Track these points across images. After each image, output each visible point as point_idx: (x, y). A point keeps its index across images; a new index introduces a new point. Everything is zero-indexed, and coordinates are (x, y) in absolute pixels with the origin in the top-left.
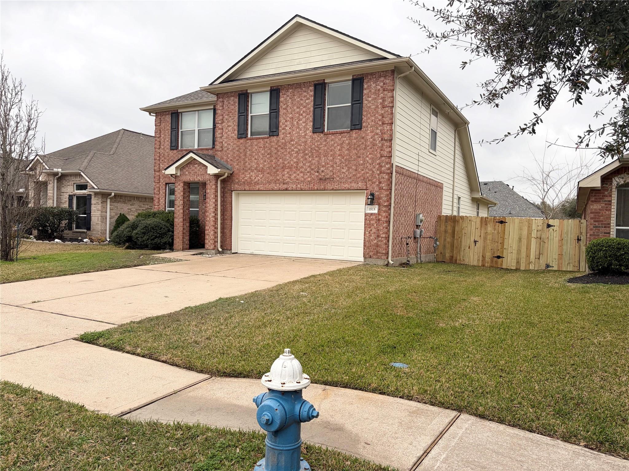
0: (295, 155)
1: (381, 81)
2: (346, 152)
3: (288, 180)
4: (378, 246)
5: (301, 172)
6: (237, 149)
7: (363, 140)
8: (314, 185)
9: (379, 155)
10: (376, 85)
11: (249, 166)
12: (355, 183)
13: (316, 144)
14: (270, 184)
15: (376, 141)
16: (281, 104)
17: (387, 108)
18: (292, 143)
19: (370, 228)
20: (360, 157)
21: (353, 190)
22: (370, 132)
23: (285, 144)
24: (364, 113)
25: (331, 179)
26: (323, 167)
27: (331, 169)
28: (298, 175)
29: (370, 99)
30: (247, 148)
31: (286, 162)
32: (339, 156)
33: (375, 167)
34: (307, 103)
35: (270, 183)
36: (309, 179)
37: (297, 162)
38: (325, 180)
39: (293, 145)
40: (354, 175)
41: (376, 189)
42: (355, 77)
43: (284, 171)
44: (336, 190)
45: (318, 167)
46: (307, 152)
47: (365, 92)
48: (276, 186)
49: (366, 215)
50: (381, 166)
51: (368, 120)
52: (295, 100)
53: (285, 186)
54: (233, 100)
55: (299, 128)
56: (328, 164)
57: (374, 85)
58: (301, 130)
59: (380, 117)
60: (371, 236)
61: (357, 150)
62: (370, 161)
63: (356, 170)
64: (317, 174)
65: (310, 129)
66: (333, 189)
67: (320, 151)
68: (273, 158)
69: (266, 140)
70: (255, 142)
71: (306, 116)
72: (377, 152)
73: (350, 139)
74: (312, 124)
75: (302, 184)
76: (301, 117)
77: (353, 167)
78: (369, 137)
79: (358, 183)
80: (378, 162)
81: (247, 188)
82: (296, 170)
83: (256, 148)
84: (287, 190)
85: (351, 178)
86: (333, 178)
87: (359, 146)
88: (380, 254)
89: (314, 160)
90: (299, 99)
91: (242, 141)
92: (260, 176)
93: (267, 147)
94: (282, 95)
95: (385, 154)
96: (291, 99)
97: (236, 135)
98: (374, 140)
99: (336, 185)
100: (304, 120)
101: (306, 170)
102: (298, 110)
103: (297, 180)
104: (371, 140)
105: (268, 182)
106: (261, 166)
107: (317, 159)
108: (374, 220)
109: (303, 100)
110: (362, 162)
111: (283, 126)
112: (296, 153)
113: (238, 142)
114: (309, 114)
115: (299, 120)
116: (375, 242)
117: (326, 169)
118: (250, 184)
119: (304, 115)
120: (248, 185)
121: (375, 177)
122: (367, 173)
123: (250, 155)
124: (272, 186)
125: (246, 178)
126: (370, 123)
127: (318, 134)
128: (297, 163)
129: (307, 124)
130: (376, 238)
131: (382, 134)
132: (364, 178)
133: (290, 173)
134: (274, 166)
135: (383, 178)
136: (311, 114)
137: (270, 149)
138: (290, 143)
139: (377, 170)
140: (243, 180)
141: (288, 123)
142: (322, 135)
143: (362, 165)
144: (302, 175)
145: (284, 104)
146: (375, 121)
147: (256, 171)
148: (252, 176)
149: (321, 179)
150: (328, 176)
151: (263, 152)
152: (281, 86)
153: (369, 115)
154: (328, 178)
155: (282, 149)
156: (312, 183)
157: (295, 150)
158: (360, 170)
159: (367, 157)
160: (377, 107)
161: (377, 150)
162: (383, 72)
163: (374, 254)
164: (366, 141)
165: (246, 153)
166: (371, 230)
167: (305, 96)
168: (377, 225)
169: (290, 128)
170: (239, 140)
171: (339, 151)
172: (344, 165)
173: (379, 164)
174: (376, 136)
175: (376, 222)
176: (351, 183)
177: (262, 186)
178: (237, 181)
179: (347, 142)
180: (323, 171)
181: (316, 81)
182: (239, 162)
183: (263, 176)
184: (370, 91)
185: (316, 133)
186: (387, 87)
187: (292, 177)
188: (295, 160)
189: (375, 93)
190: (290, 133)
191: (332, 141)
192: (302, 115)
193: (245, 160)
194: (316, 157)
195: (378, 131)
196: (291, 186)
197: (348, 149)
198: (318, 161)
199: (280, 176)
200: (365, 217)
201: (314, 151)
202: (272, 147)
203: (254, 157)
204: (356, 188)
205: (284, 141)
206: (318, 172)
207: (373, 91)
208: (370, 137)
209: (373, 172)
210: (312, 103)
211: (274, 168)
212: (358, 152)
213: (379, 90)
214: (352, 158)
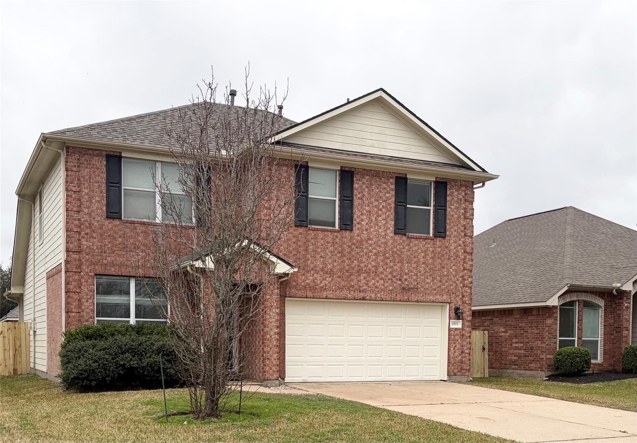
0: (374, 257)
1: (462, 191)
2: (430, 261)
3: (365, 287)
4: (462, 363)
5: (381, 279)
6: (294, 240)
7: (446, 250)
8: (396, 295)
9: (462, 268)
10: (458, 193)
11: (312, 266)
12: (440, 295)
13: (398, 248)
14: (342, 291)
15: (459, 253)
16: (355, 192)
17: (468, 220)
18: (370, 242)
19: (455, 343)
20: (444, 267)
21: (438, 302)
22: (454, 243)
23: (361, 242)
24: (448, 221)
25: (415, 289)
26: (406, 274)
27: (415, 277)
28: (378, 281)
29: (453, 207)
30: (309, 241)
31: (362, 265)
32: (423, 264)
33: (458, 280)
34: (387, 197)
35: (341, 289)
36: (391, 288)
37: (376, 266)
38: (409, 289)
39: (371, 245)
40: (438, 286)
41: (460, 303)
42: (438, 180)
43: (359, 275)
44: (420, 302)
45: (401, 274)
46: (387, 255)
47: (448, 198)
48: (350, 294)
49: (450, 330)
50: (464, 280)
51: (452, 229)
52: (373, 190)
53: (362, 295)
54: (287, 172)
55: (378, 225)
56: (411, 272)
57: (456, 193)
58: (380, 228)
59: (462, 228)
60: (455, 352)
61: (441, 259)
62: (454, 273)
63: (441, 281)
64: (400, 282)
65: (391, 228)
66: (417, 301)
67: (403, 256)
68: (345, 259)
69: (336, 234)
70: (321, 235)
71: (386, 213)
72: (460, 265)
73: (434, 247)
74: (393, 223)
75: (382, 293)
76: (380, 212)
77: (438, 278)
78: (452, 247)
79: (443, 296)
80: (461, 274)
81: (309, 294)
82: (375, 275)
83: (322, 242)
84: (363, 299)
85: (435, 289)
86: (417, 289)
87: (443, 255)
88: (464, 371)
89: (396, 265)
90: (377, 190)
91: (301, 230)
92: (327, 279)
93: (337, 243)
94: (357, 180)
95: (468, 267)
96: (367, 187)
97: (292, 221)
98: (457, 251)
99: (421, 297)
100: (384, 216)
101: (387, 277)
102: (377, 203)
103: (376, 287)
104: (455, 250)
105: (339, 288)
106: (329, 267)
107: (399, 265)
108: (458, 335)
109: (382, 192)
110: (446, 273)
111: (358, 220)
112: (374, 255)
113: (295, 230)
114: (390, 211)
115: (378, 216)
116: (459, 358)
117: (409, 277)
118: (314, 290)
119: (384, 210)
120: (310, 290)
121: (459, 290)
122: (451, 285)
123: (313, 251)
124: (345, 293)
125: (308, 281)
126: (453, 233)
127: (400, 236)
128: (376, 267)
129: (387, 223)
130: (460, 354)
131: (465, 246)
132: (449, 291)
133: (368, 279)
134: (347, 268)
135: (466, 292)
136: (393, 210)
137: (341, 246)
138: (366, 242)
139: (461, 283)
140: (303, 284)
141: (365, 217)
142: (405, 238)
143: (446, 276)
144: (382, 282)
145: (359, 193)
146: (458, 231)
147: (321, 273)
148: (316, 279)
149: (404, 289)
150: (412, 286)
151: (331, 248)
152: (354, 168)
153: (452, 224)
154: (411, 288)
155: (357, 247)
156: (394, 293)
157: (373, 251)
158: (444, 282)
159: (451, 268)
160: (459, 217)
161: (460, 262)
162: (464, 181)
163: (459, 371)
164: (450, 251)
165: (307, 247)
166: (456, 346)
167: (384, 189)
168: (461, 340)
169: (367, 224)
170: (297, 228)
171: (423, 258)
172: (428, 274)
173: (462, 277)
174: (459, 248)
175: (460, 338)
176: (435, 295)
177: (331, 292)
178: (294, 284)
179: (431, 249)
180: (406, 280)
181: (398, 173)
182: (296, 259)
183: (332, 280)
184: (453, 199)
185: (398, 234)
186: (468, 198)
187: (370, 284)
188: (373, 263)
189: (457, 202)
190: (366, 230)
191: (415, 246)
192: (381, 210)
193: (306, 257)
194: (398, 262)
195: (461, 243)
196: (368, 295)
197: (432, 258)
198: (401, 268)
199: (355, 281)
200: (449, 332)
201: (396, 256)
202: (344, 243)
203: (318, 254)
204: (441, 301)
205: (359, 238)
206: (400, 280)
207: (455, 199)
208: (453, 247)
209: (457, 284)
210: (393, 199)
211: (347, 271)
212: (442, 261)
213: (461, 200)
214: (436, 267)
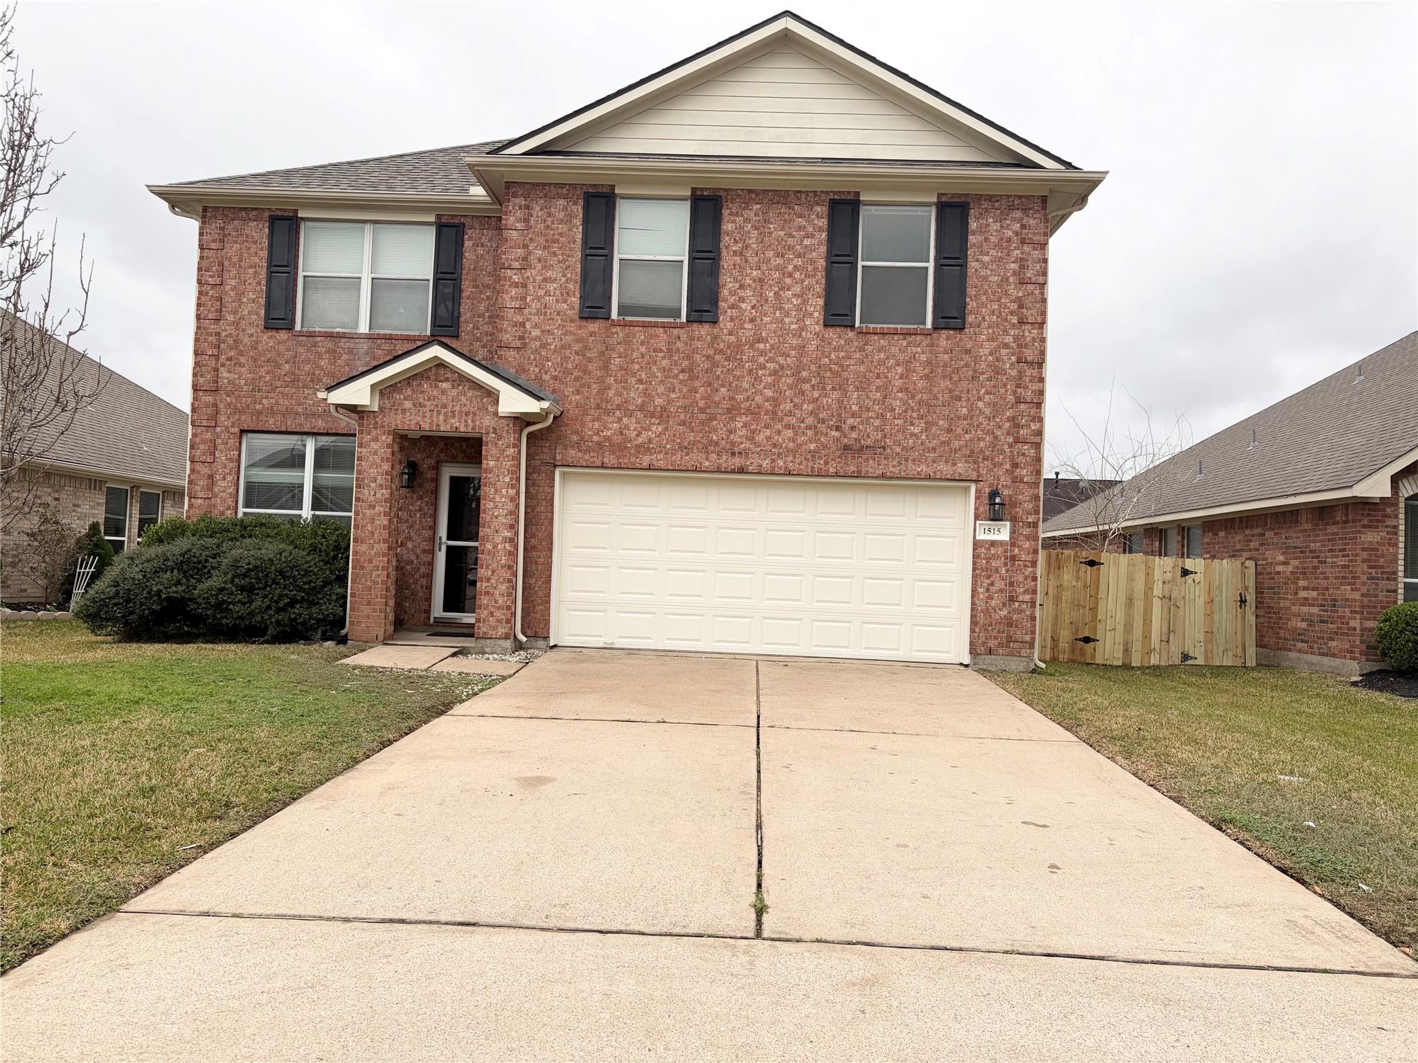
0: (770, 379)
1: (1014, 219)
2: (921, 384)
3: (747, 445)
4: (1010, 625)
5: (788, 427)
6: (576, 347)
7: (967, 358)
8: (826, 463)
9: (1011, 398)
10: (1002, 227)
11: (618, 400)
12: (947, 462)
13: (833, 356)
14: (688, 454)
15: (1004, 363)
16: (726, 240)
17: (1031, 287)
18: (761, 346)
19: (989, 577)
20: (959, 398)
21: (940, 479)
22: (988, 340)
23: (738, 347)
24: (971, 291)
25: (878, 450)
26: (853, 415)
27: (877, 423)
28: (779, 432)
29: (986, 259)
30: (613, 349)
31: (739, 397)
32: (900, 390)
33: (1000, 427)
34: (806, 247)
35: (687, 449)
36: (812, 446)
37: (775, 400)
38: (861, 449)
39: (763, 353)
40: (943, 442)
41: (1005, 480)
42: (943, 199)
43: (733, 419)
44: (891, 478)
45: (840, 415)
46: (804, 374)
47: (972, 239)
48: (707, 459)
49: (977, 544)
50: (1018, 426)
51: (980, 308)
52: (771, 233)
53: (737, 462)
54: (565, 209)
55: (781, 308)
56: (868, 410)
57: (996, 226)
58: (787, 314)
59: (1014, 306)
60: (990, 598)
61: (951, 379)
62: (987, 411)
63: (949, 431)
64: (837, 434)
65: (816, 314)
66: (883, 476)
67: (845, 374)
68: (697, 384)
69: (676, 331)
70: (640, 334)
71: (803, 281)
72: (1007, 391)
73: (931, 352)
74: (821, 302)
75: (790, 458)
76: (788, 281)
77: (941, 423)
78: (984, 351)
79: (955, 464)
80: (1008, 414)
81: (610, 459)
82: (773, 419)
83: (643, 349)
84: (742, 471)
85: (934, 449)
86: (884, 448)
87: (957, 370)
88: (1016, 645)
89: (826, 396)
90: (782, 233)
91: (594, 326)
92: (654, 428)
93: (678, 351)
94: (731, 214)
95: (1029, 395)
96: (757, 229)
97: (572, 308)
98: (998, 360)
99: (894, 466)
100: (797, 289)
101: (802, 422)
102: (779, 261)
103: (775, 445)
104: (991, 358)
105: (681, 447)
106: (659, 401)
107: (835, 395)
108: (999, 557)
109: (793, 237)
110: (965, 411)
111: (732, 300)
112: (770, 375)
113: (580, 327)
114: (814, 276)
115: (782, 289)
116: (1004, 613)
117: (861, 423)
118: (620, 450)
119: (797, 275)
120: (613, 453)
121: (1002, 452)
122: (979, 439)
123: (621, 369)
124: (696, 457)
125: (608, 433)
126: (987, 318)
127: (838, 330)
128: (775, 402)
129: (805, 302)
130: (1004, 605)
131: (1020, 346)
132: (972, 452)
133: (753, 427)
134: (701, 404)
135: (1024, 454)
136: (821, 275)
137: (689, 357)
138: (752, 347)
139: (1008, 434)
140: (595, 438)
141: (749, 292)
142: (851, 334)
143: (965, 419)
144: (790, 433)
145: (736, 242)
146: (1000, 312)
147: (640, 415)
148: (627, 427)
149: (846, 448)
150: (869, 442)
151: (665, 363)
152: (726, 190)
153: (984, 298)
154: (867, 447)
155: (728, 359)
156: (820, 458)
157: (768, 365)
158: (959, 430)
159: (979, 399)
160: (1005, 280)
161: (1005, 385)
162: (1020, 197)
163: (1000, 645)
164: (977, 359)
165: (608, 361)
166: (992, 584)
167: (800, 228)
168: (1007, 571)
169: (753, 307)
170: (584, 323)
171: (901, 377)
172: (915, 415)
173: (1012, 419)
174: (1003, 351)
175: (1005, 564)
176: (934, 462)
177: (661, 456)
178: (575, 438)
179: (924, 357)
180: (853, 428)
181: (835, 193)
182: (582, 386)
183: (666, 429)
184: (986, 239)
185: (832, 326)
186: (1030, 236)
187: (760, 438)
188: (769, 393)
189: (998, 246)
190: (752, 320)
191: (879, 351)
192: (790, 275)
193: (604, 382)
194: (833, 389)
195: (1009, 339)
196: (753, 462)
197: (927, 377)
198: (840, 402)
199: (722, 432)
200: (974, 549)
201: (828, 374)
202: (695, 351)
203: (634, 375)
204: (949, 476)
205: (732, 338)
206: (838, 429)
207: (993, 239)
208: (987, 351)
209: (996, 438)
210: (823, 249)
211: (702, 410)
212: (955, 384)
213: (1009, 240)
214: (937, 399)
